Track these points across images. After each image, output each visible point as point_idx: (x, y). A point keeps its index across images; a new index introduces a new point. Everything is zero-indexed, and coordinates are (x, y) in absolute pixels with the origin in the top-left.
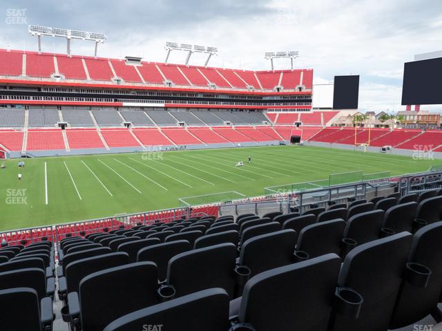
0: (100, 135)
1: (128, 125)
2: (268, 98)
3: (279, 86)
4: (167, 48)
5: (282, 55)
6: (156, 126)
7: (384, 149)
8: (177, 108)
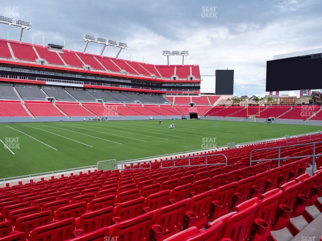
0: (24, 107)
1: (52, 100)
2: (166, 85)
3: (175, 76)
4: (86, 40)
5: (175, 53)
6: (77, 101)
7: (269, 120)
8: (93, 89)
